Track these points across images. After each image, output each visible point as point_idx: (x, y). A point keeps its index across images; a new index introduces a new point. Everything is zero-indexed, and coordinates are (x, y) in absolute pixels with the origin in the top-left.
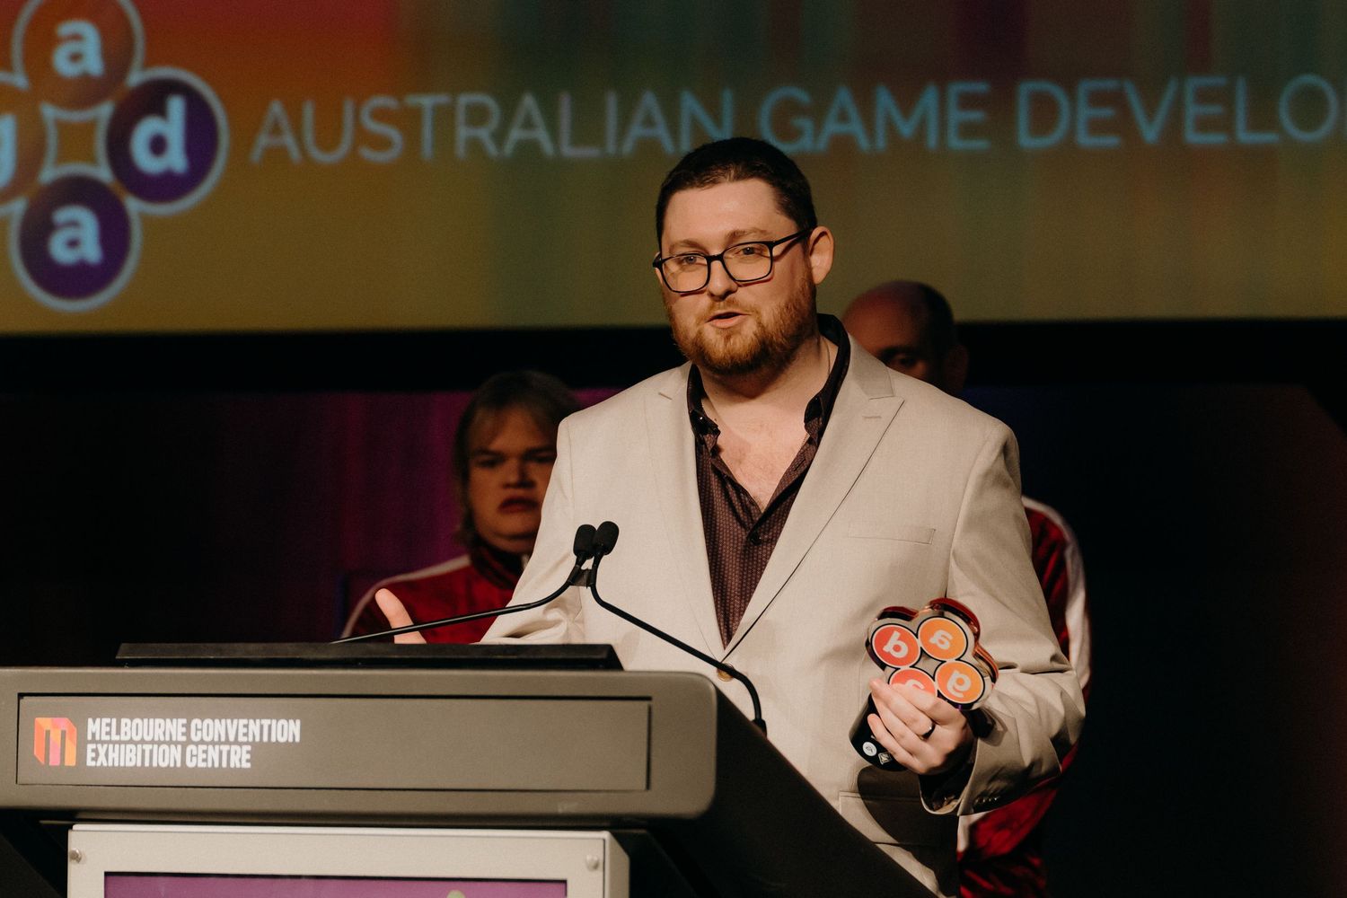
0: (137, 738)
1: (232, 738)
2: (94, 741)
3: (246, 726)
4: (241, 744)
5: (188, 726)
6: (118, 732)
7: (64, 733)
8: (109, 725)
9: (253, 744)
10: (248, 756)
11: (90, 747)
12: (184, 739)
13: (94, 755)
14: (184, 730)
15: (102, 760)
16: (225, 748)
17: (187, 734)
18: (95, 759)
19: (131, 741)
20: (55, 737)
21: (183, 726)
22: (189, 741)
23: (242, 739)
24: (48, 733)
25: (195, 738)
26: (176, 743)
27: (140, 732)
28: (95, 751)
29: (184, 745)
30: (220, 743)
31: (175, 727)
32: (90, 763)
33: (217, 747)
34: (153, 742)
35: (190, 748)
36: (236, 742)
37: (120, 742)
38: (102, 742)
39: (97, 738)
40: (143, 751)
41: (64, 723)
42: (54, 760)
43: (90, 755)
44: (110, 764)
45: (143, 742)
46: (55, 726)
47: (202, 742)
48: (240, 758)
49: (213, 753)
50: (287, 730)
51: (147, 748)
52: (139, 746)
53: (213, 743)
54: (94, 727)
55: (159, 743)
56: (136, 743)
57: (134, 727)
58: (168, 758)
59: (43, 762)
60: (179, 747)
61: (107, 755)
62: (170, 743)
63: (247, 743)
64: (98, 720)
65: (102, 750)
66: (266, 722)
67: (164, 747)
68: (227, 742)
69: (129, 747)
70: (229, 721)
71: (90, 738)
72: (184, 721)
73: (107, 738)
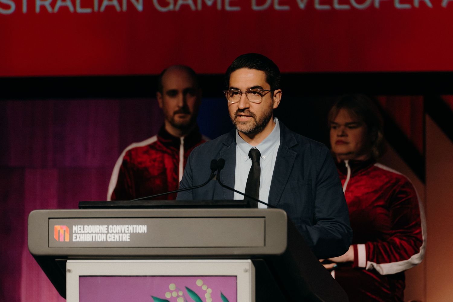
0: (90, 232)
1: (123, 232)
2: (75, 233)
3: (128, 228)
4: (126, 233)
5: (108, 228)
6: (84, 230)
7: (65, 231)
8: (80, 228)
9: (131, 233)
10: (129, 237)
11: (74, 235)
12: (106, 232)
13: (75, 238)
14: (106, 229)
15: (78, 240)
16: (121, 235)
17: (108, 230)
18: (76, 239)
19: (88, 233)
20: (62, 232)
21: (106, 228)
22: (108, 233)
23: (126, 232)
24: (59, 231)
25: (110, 231)
26: (104, 233)
27: (91, 230)
28: (76, 236)
29: (107, 234)
30: (119, 233)
31: (103, 228)
32: (74, 240)
33: (118, 234)
34: (96, 233)
35: (109, 235)
36: (125, 233)
37: (84, 233)
38: (78, 233)
39: (76, 232)
40: (92, 236)
41: (65, 228)
42: (61, 240)
43: (74, 237)
44: (81, 241)
45: (92, 233)
46: (62, 228)
47: (113, 233)
48: (126, 238)
49: (117, 236)
50: (142, 229)
51: (94, 235)
52: (91, 234)
53: (117, 233)
54: (76, 228)
55: (98, 233)
56: (90, 234)
57: (89, 228)
58: (101, 238)
59: (57, 240)
60: (105, 235)
61: (80, 237)
62: (102, 233)
63: (129, 233)
64: (76, 226)
65: (78, 236)
66: (135, 226)
67: (100, 235)
68: (121, 233)
69: (88, 235)
70: (122, 226)
71: (74, 232)
72: (106, 226)
73: (79, 232)
